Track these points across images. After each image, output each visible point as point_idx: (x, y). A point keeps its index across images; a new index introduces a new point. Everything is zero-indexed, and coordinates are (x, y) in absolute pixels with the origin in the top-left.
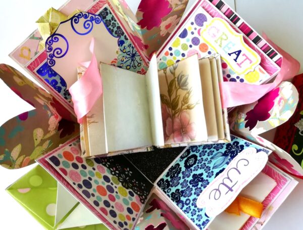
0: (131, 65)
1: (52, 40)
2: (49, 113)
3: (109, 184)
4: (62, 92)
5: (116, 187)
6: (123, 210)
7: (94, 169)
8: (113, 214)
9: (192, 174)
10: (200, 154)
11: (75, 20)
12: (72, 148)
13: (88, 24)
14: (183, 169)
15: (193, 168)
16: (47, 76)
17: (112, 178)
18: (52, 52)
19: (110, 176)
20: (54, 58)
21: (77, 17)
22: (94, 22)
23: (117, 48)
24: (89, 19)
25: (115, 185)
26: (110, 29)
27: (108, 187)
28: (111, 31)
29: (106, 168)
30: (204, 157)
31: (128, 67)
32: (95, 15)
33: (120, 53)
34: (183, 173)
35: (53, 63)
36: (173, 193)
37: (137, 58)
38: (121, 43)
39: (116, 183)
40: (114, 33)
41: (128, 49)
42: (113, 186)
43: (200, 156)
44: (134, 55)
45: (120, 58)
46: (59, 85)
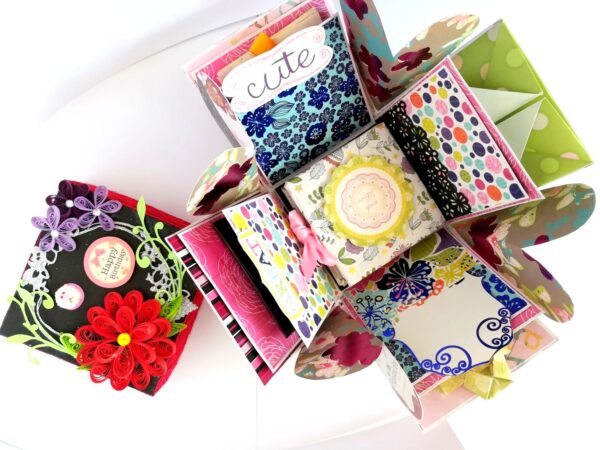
0: (374, 301)
1: (502, 341)
2: (503, 244)
3: (445, 141)
4: (488, 276)
5: (437, 134)
6: (437, 102)
7: (462, 166)
8: (454, 101)
9: (321, 111)
10: (300, 141)
11: (464, 365)
12: (487, 202)
13: (443, 359)
14: (329, 126)
15: (318, 121)
16: (512, 297)
17: (438, 147)
18: (503, 326)
19: (441, 151)
20: (500, 318)
21: (460, 369)
22: (434, 362)
23: (396, 327)
24: (442, 367)
25: (438, 138)
26: (407, 353)
27: (449, 137)
28: (405, 348)
29: (444, 163)
30: (296, 131)
31: (379, 299)
32: (431, 371)
33: (392, 320)
34: (332, 121)
35: (501, 312)
36: (355, 94)
37: (362, 310)
38: (390, 332)
39: (435, 139)
40: (401, 346)
41: (378, 323)
42: (441, 136)
43: (301, 136)
44: (369, 314)
45: (392, 313)
46: (493, 285)
